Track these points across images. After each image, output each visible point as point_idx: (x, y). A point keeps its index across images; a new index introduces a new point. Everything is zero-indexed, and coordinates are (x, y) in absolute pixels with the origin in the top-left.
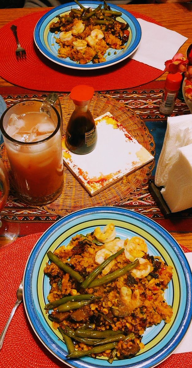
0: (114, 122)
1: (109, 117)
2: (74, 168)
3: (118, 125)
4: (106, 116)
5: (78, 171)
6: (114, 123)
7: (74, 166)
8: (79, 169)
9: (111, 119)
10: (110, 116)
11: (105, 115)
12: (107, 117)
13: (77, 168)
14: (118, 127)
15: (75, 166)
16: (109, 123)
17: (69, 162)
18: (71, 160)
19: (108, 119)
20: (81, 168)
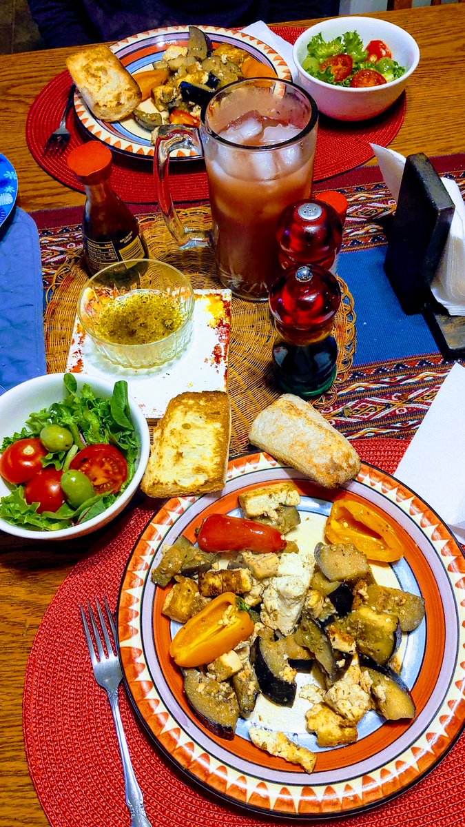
0: (221, 313)
1: (221, 300)
2: (75, 355)
3: (221, 322)
4: (218, 295)
5: (75, 364)
6: (218, 315)
7: (77, 352)
8: (80, 361)
9: (221, 304)
10: (224, 299)
11: (219, 291)
12: (218, 297)
13: (80, 357)
14: (219, 326)
15: (78, 354)
16: (210, 310)
17: (77, 340)
18: (83, 340)
19: (217, 301)
20: (84, 361)
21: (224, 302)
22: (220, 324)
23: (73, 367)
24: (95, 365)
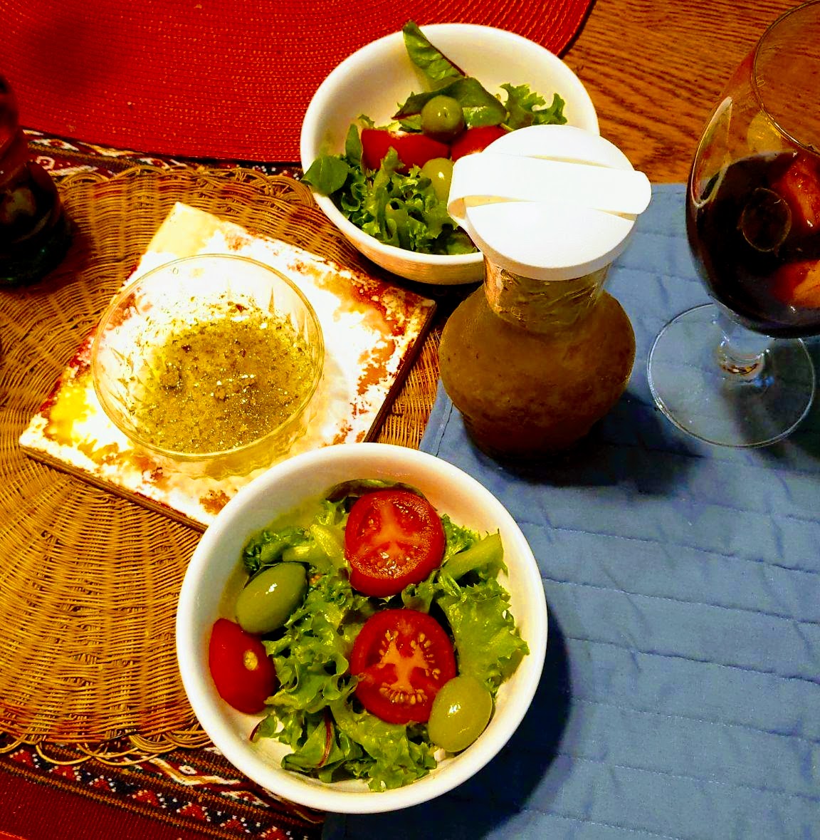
0: (68, 395)
1: (50, 422)
2: (367, 407)
4: (49, 437)
5: (371, 387)
6: (75, 390)
7: (362, 412)
8: (362, 391)
9: (55, 413)
10: (45, 421)
11: (42, 444)
12: (53, 431)
13: (360, 399)
14: (87, 367)
15: (359, 407)
18: (341, 434)
19: (60, 423)
20: (353, 387)
21: (46, 416)
22: (84, 369)
23: (377, 383)
24: (337, 370)
